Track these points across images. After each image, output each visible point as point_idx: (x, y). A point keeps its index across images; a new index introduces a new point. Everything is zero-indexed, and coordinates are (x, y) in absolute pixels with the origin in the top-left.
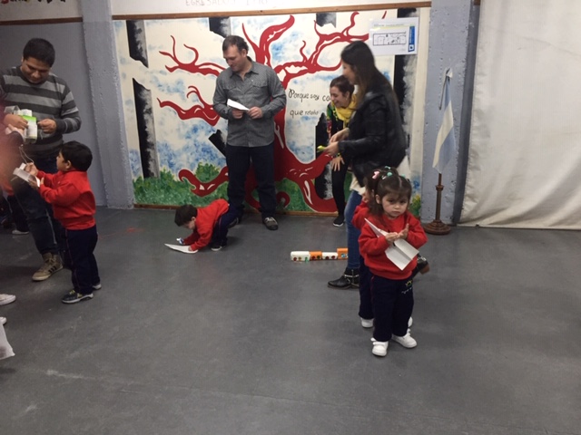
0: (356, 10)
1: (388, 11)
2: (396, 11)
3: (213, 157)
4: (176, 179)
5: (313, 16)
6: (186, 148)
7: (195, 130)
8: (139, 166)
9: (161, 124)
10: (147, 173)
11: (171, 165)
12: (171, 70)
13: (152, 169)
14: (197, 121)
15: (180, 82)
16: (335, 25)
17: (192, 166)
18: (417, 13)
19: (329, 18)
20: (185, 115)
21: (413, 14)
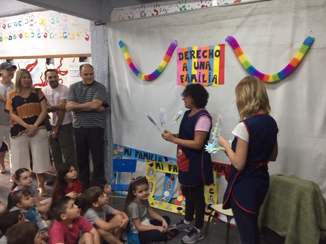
0: (62, 57)
1: (75, 58)
2: (78, 58)
5: (45, 60)
16: (54, 64)
18: (88, 60)
19: (51, 61)
21: (86, 60)
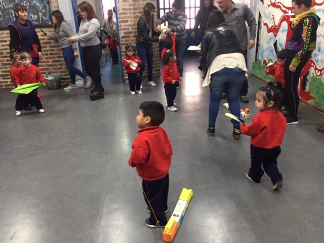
3: (273, 55)
4: (262, 64)
6: (267, 48)
7: (270, 39)
8: (255, 55)
9: (263, 34)
10: (256, 60)
11: (262, 56)
12: (269, 6)
13: (257, 57)
14: (272, 34)
15: (270, 13)
17: (267, 58)
20: (269, 31)
